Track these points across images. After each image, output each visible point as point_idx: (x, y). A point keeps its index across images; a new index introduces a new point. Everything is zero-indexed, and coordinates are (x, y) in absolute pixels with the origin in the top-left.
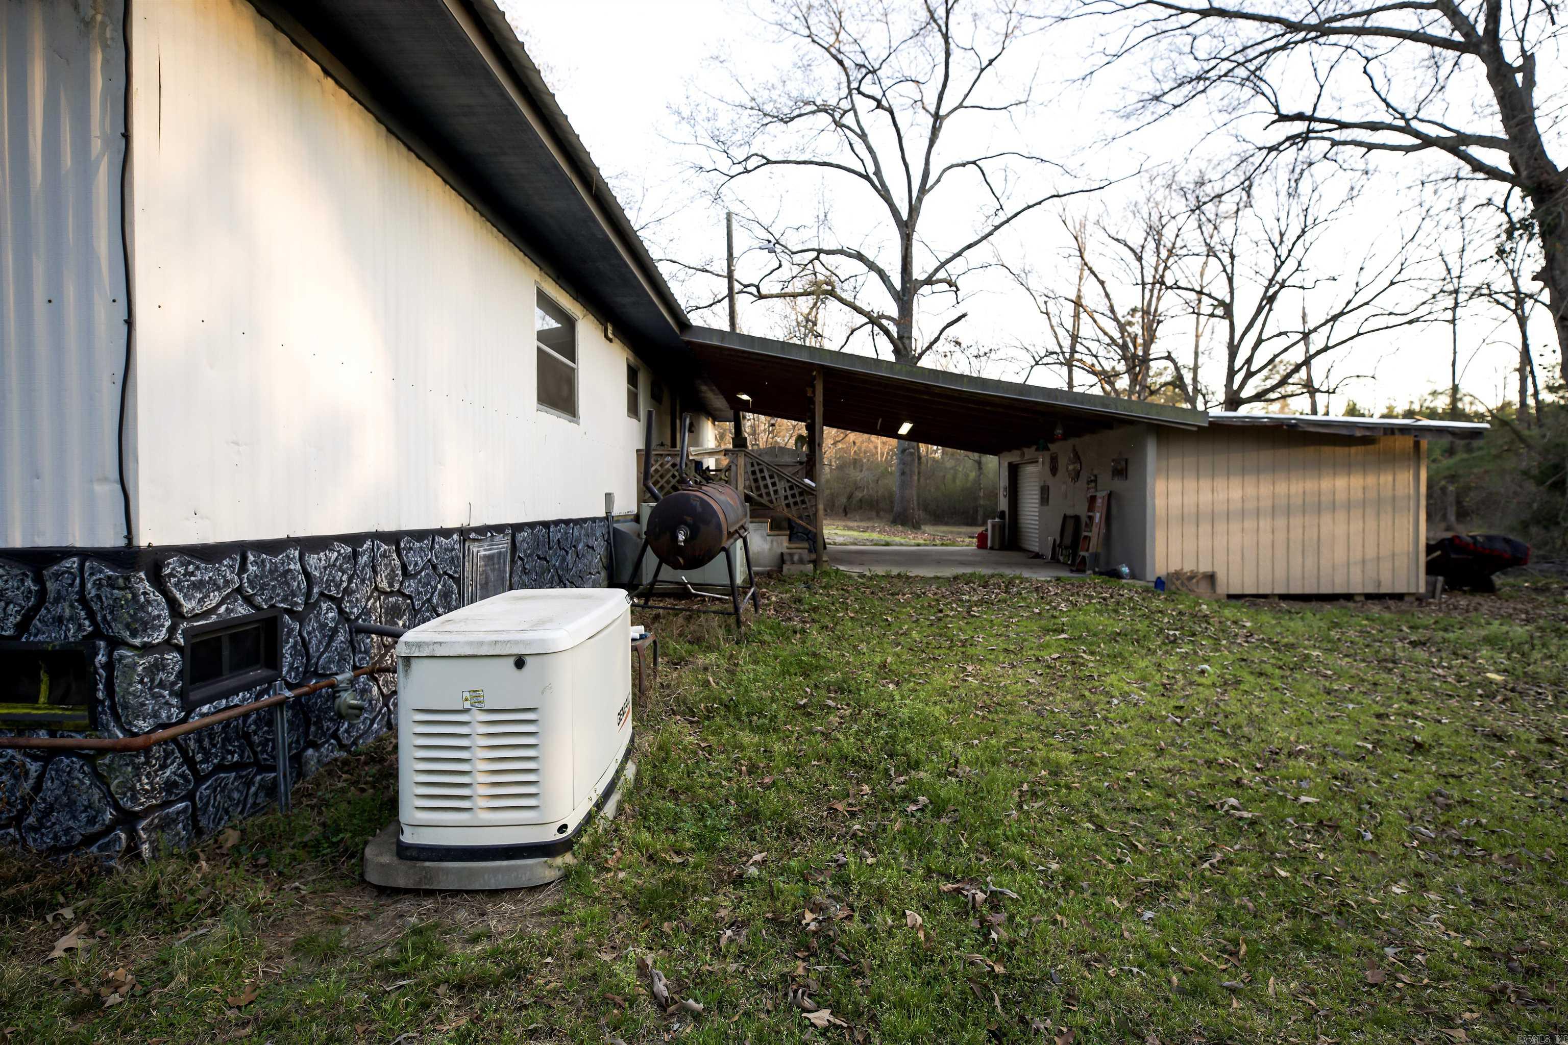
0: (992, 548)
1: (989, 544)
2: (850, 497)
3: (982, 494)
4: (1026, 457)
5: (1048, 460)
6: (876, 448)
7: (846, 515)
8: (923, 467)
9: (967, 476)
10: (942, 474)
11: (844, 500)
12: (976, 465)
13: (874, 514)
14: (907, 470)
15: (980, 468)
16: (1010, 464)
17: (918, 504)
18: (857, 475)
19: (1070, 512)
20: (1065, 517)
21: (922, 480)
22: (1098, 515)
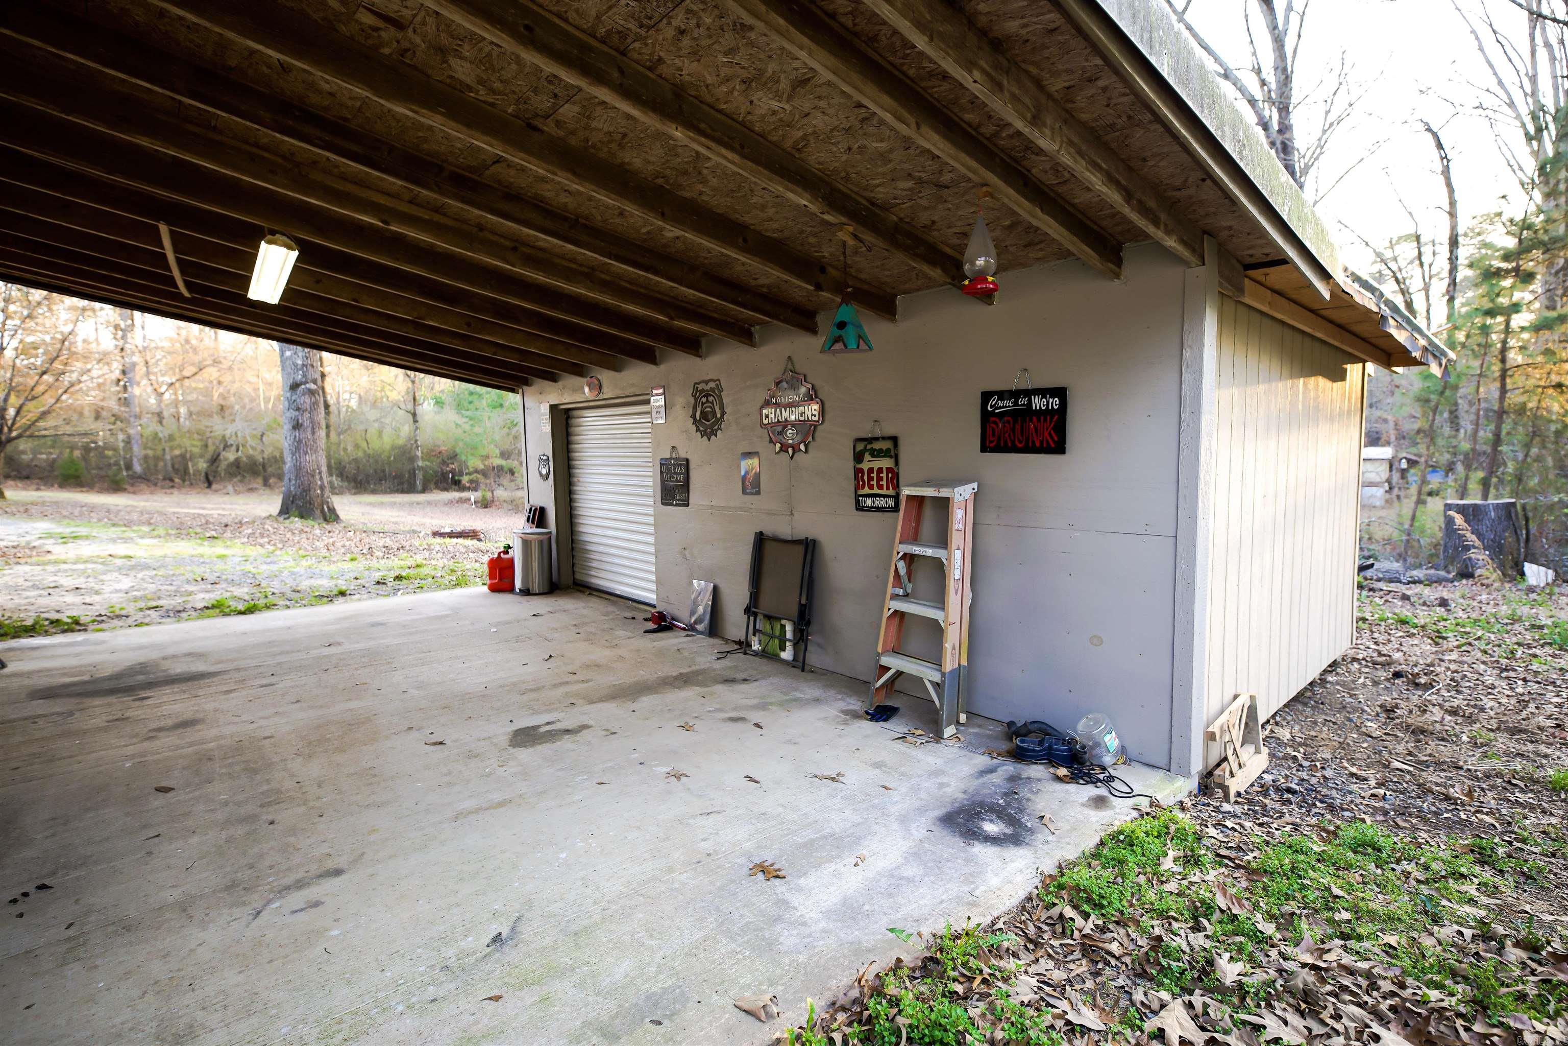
0: (526, 592)
1: (518, 584)
2: (215, 460)
3: (419, 454)
4: (607, 392)
5: (683, 400)
6: (256, 390)
7: (210, 484)
8: (333, 419)
9: (397, 430)
10: (361, 427)
11: (202, 465)
12: (411, 417)
13: (260, 480)
14: (305, 419)
15: (415, 421)
16: (554, 408)
17: (329, 467)
18: (219, 428)
19: (782, 528)
20: (761, 540)
21: (333, 435)
22: (958, 554)
